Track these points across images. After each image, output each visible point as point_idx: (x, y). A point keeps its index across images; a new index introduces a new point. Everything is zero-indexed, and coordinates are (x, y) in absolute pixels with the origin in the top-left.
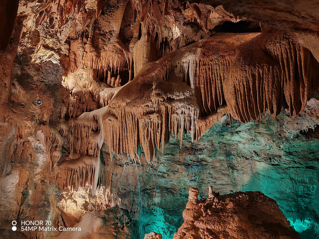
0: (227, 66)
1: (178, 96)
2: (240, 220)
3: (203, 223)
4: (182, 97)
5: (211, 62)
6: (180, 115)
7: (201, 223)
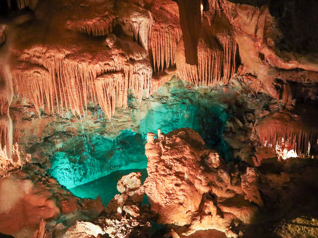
0: (175, 36)
1: (138, 57)
2: (190, 148)
3: (169, 155)
4: (141, 58)
5: (162, 30)
6: (142, 75)
7: (167, 156)
